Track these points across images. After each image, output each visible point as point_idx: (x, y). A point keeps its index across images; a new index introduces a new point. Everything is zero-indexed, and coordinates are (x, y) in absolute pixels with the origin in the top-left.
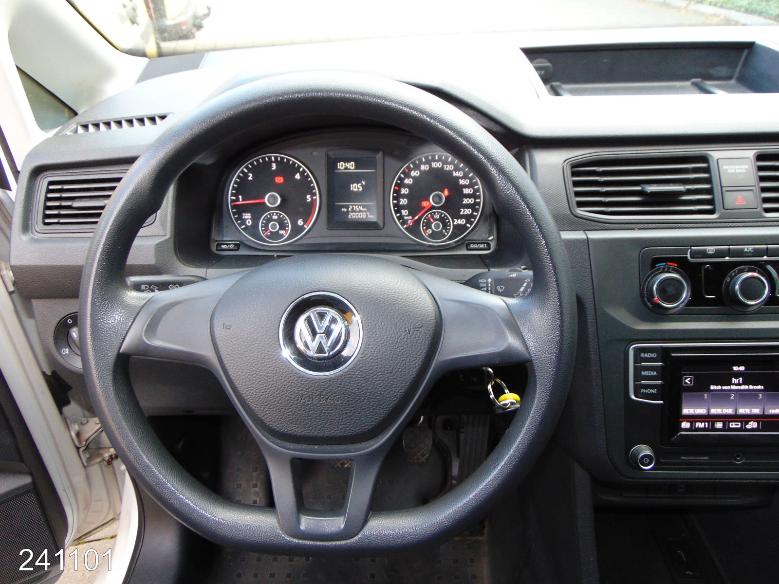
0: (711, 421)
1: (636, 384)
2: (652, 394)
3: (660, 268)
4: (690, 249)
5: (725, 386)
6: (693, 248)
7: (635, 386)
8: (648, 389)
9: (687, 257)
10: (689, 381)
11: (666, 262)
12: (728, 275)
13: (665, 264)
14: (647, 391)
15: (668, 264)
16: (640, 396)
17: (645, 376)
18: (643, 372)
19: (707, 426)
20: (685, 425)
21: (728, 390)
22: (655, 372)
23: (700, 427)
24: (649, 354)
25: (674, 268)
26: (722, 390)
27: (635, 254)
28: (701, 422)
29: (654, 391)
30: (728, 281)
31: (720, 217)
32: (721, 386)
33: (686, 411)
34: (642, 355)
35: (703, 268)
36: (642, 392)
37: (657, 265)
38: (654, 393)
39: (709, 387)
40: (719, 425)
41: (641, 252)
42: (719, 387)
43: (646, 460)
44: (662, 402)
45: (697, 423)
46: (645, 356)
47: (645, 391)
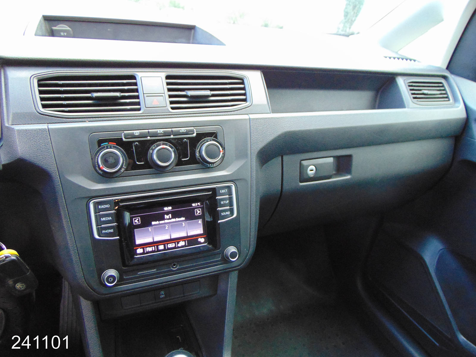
0: (156, 245)
1: (98, 228)
2: (110, 233)
3: (105, 147)
4: (124, 133)
5: (161, 221)
6: (125, 132)
7: (98, 229)
8: (107, 230)
9: (122, 138)
10: (137, 221)
11: (108, 142)
12: (151, 148)
13: (107, 143)
14: (106, 231)
15: (110, 143)
16: (102, 235)
17: (104, 221)
18: (102, 219)
19: (154, 249)
20: (140, 251)
21: (163, 224)
22: (110, 217)
23: (149, 251)
24: (104, 205)
25: (114, 146)
26: (159, 224)
27: (86, 138)
28: (150, 247)
29: (112, 231)
30: (151, 152)
31: (143, 112)
32: (159, 221)
33: (138, 242)
34: (100, 207)
35: (133, 145)
36: (103, 232)
37: (102, 145)
38: (112, 232)
39: (151, 223)
40: (161, 247)
41: (89, 136)
42: (157, 222)
43: (110, 280)
44: (118, 237)
45: (147, 248)
46: (102, 207)
47: (105, 232)
